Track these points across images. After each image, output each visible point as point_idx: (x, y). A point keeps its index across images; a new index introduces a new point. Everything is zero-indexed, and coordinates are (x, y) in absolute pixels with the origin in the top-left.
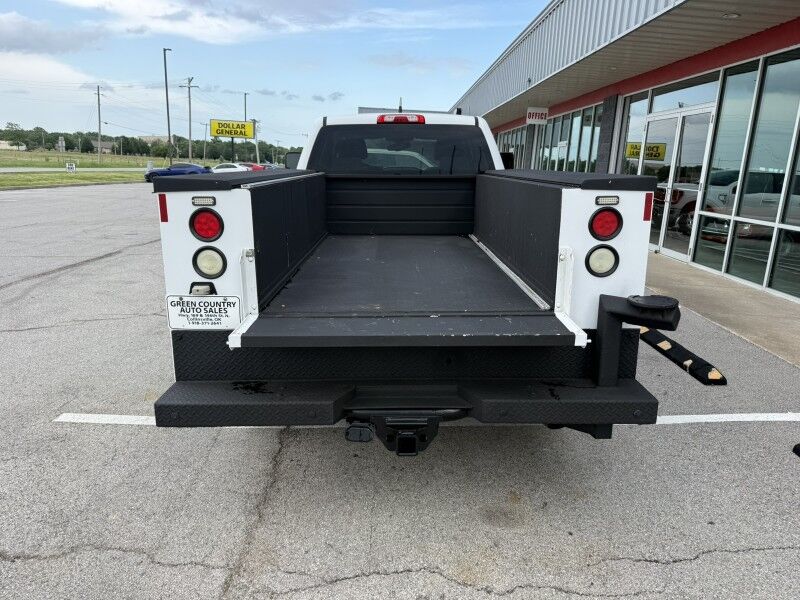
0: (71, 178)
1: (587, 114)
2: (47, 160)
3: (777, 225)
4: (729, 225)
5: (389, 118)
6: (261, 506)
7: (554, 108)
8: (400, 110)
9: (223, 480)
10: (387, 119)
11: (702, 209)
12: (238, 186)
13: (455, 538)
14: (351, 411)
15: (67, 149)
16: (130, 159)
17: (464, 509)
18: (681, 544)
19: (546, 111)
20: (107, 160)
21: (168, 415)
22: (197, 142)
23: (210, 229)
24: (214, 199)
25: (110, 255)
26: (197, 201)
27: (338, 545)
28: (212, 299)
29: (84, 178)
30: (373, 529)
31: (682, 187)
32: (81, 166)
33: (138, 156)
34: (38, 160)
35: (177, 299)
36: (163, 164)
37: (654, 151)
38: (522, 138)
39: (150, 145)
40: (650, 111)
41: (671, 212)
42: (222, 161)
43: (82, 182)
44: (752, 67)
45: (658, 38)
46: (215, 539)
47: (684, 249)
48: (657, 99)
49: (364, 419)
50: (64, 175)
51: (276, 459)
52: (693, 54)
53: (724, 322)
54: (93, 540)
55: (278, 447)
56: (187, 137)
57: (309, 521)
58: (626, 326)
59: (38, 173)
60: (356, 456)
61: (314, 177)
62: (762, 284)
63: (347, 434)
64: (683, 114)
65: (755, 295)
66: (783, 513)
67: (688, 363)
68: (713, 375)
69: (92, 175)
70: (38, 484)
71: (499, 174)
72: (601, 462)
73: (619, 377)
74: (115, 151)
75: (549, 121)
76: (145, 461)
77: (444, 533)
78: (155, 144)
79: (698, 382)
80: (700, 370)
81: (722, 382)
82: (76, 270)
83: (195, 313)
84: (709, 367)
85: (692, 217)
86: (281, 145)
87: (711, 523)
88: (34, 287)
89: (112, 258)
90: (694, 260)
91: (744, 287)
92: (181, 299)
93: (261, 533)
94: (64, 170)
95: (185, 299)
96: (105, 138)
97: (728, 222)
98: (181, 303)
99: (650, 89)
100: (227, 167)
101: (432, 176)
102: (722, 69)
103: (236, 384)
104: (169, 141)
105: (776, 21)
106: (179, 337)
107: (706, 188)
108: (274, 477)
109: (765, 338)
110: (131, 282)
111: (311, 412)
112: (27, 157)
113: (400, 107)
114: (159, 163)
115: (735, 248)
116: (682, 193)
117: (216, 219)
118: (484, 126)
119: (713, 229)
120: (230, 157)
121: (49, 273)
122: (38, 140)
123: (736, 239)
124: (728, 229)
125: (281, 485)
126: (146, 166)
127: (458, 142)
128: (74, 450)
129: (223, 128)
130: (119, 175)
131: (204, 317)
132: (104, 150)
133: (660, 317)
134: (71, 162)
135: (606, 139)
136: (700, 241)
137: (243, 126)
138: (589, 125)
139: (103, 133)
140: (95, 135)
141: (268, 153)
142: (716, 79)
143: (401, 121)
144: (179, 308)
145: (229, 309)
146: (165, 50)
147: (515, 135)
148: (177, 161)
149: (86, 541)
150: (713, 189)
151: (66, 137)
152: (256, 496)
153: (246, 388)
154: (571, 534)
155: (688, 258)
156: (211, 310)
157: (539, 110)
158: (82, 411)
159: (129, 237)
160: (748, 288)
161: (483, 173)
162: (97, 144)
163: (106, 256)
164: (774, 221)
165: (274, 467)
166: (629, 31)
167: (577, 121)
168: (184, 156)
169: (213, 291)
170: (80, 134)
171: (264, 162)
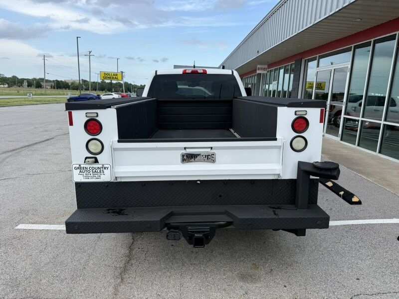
0: (30, 101)
1: (287, 68)
2: (18, 92)
3: (382, 122)
4: (358, 122)
5: (189, 71)
6: (123, 273)
7: (271, 65)
8: (194, 67)
9: (103, 259)
10: (187, 71)
11: (345, 114)
12: (110, 107)
13: (225, 290)
14: (169, 223)
15: (28, 86)
16: (60, 91)
17: (229, 274)
18: (343, 291)
19: (266, 66)
20: (48, 92)
21: (72, 227)
22: (94, 82)
23: (95, 129)
24: (97, 113)
25: (48, 140)
26: (88, 115)
27: (163, 294)
28: (96, 166)
29: (37, 101)
30: (181, 285)
31: (335, 104)
32: (35, 95)
33: (64, 90)
34: (13, 92)
35: (78, 166)
36: (76, 94)
37: (320, 86)
38: (254, 80)
39: (70, 84)
40: (318, 66)
41: (330, 116)
42: (106, 92)
43: (35, 103)
44: (368, 44)
45: (321, 31)
46: (98, 293)
47: (336, 134)
48: (321, 60)
49: (176, 228)
50: (27, 99)
51: (131, 248)
52: (338, 38)
53: (358, 171)
54: (33, 294)
55: (131, 241)
56: (89, 80)
57: (148, 282)
58: (312, 177)
59: (13, 98)
60: (172, 245)
61: (151, 101)
62: (376, 151)
63: (167, 236)
64: (334, 68)
65: (373, 157)
66: (394, 273)
67: (342, 193)
68: (355, 199)
69: (39, 99)
70: (5, 263)
71: (244, 98)
72: (299, 246)
73: (309, 203)
74: (53, 87)
75: (268, 71)
76: (62, 250)
77: (219, 287)
78: (72, 83)
79: (347, 203)
80: (348, 197)
81: (359, 203)
82: (30, 148)
83: (87, 173)
84: (352, 195)
85: (340, 118)
86: (135, 84)
87: (358, 279)
88: (8, 157)
89: (49, 141)
90: (341, 140)
91: (368, 153)
92: (80, 166)
93: (122, 288)
94: (27, 97)
95: (82, 166)
96: (47, 81)
97: (358, 121)
98: (79, 168)
99: (318, 56)
100: (108, 95)
101: (210, 99)
102: (353, 46)
103: (108, 210)
104: (80, 82)
105: (379, 23)
106: (79, 186)
107: (347, 104)
108: (129, 257)
109: (380, 179)
110: (58, 154)
111: (148, 225)
112: (8, 91)
113: (194, 66)
114: (74, 93)
115: (362, 134)
116: (334, 106)
117: (98, 124)
118: (236, 74)
119: (350, 124)
120: (110, 90)
121: (16, 150)
122: (14, 82)
123: (362, 129)
124: (358, 124)
125: (133, 262)
126: (67, 95)
127: (223, 83)
128: (25, 244)
129: (106, 75)
130: (54, 99)
131: (92, 175)
132: (47, 87)
133: (329, 173)
134: (30, 93)
135: (296, 80)
136: (344, 130)
137: (117, 75)
138: (288, 73)
139: (46, 79)
140: (42, 80)
141: (129, 88)
142: (351, 50)
143: (194, 73)
144: (79, 170)
145: (105, 171)
146: (77, 37)
147: (251, 79)
148: (83, 92)
149: (29, 295)
150: (350, 104)
151: (28, 80)
152: (120, 268)
153: (114, 212)
154: (285, 286)
155: (338, 139)
156: (95, 172)
157: (263, 66)
158: (30, 223)
159: (58, 130)
160: (370, 154)
161: (236, 98)
162: (43, 84)
163: (46, 140)
164: (381, 120)
165: (130, 252)
166: (307, 27)
167: (282, 71)
168: (87, 89)
169: (96, 161)
170: (35, 79)
171: (127, 92)
